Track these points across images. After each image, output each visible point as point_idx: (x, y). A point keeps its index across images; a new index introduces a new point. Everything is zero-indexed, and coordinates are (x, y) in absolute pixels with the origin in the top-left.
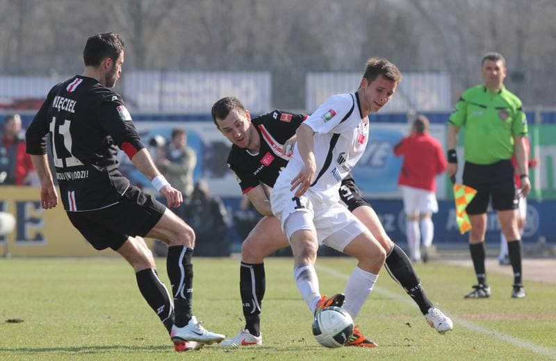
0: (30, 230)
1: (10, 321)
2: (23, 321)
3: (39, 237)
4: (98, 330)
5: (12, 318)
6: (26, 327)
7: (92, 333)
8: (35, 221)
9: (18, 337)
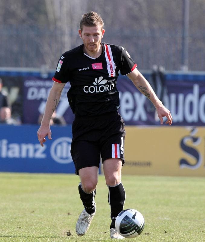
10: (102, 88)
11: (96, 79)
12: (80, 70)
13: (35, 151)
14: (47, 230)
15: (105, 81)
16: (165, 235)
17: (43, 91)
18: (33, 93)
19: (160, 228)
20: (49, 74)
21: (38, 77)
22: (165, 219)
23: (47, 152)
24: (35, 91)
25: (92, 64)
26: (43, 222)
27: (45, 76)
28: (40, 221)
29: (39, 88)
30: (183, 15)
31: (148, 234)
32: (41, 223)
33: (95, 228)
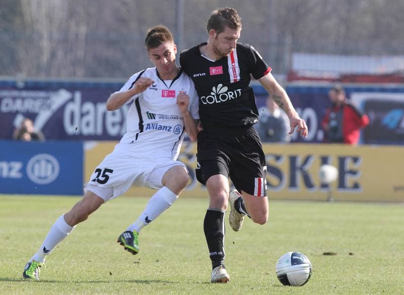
0: (349, 180)
1: (325, 254)
2: (335, 254)
3: (356, 186)
4: (395, 262)
5: (327, 252)
6: (338, 259)
7: (390, 264)
8: (353, 173)
9: (330, 267)
10: (224, 97)
11: (214, 89)
12: (195, 76)
13: (10, 169)
14: (24, 258)
15: (226, 89)
16: (156, 264)
17: (19, 102)
18: (7, 105)
19: (151, 256)
20: (26, 83)
21: (14, 87)
22: (157, 245)
23: (23, 170)
24: (10, 101)
25: (210, 68)
26: (19, 250)
27: (21, 84)
28: (16, 248)
29: (14, 99)
30: (177, 16)
31: (138, 263)
32: (17, 251)
33: (78, 256)
